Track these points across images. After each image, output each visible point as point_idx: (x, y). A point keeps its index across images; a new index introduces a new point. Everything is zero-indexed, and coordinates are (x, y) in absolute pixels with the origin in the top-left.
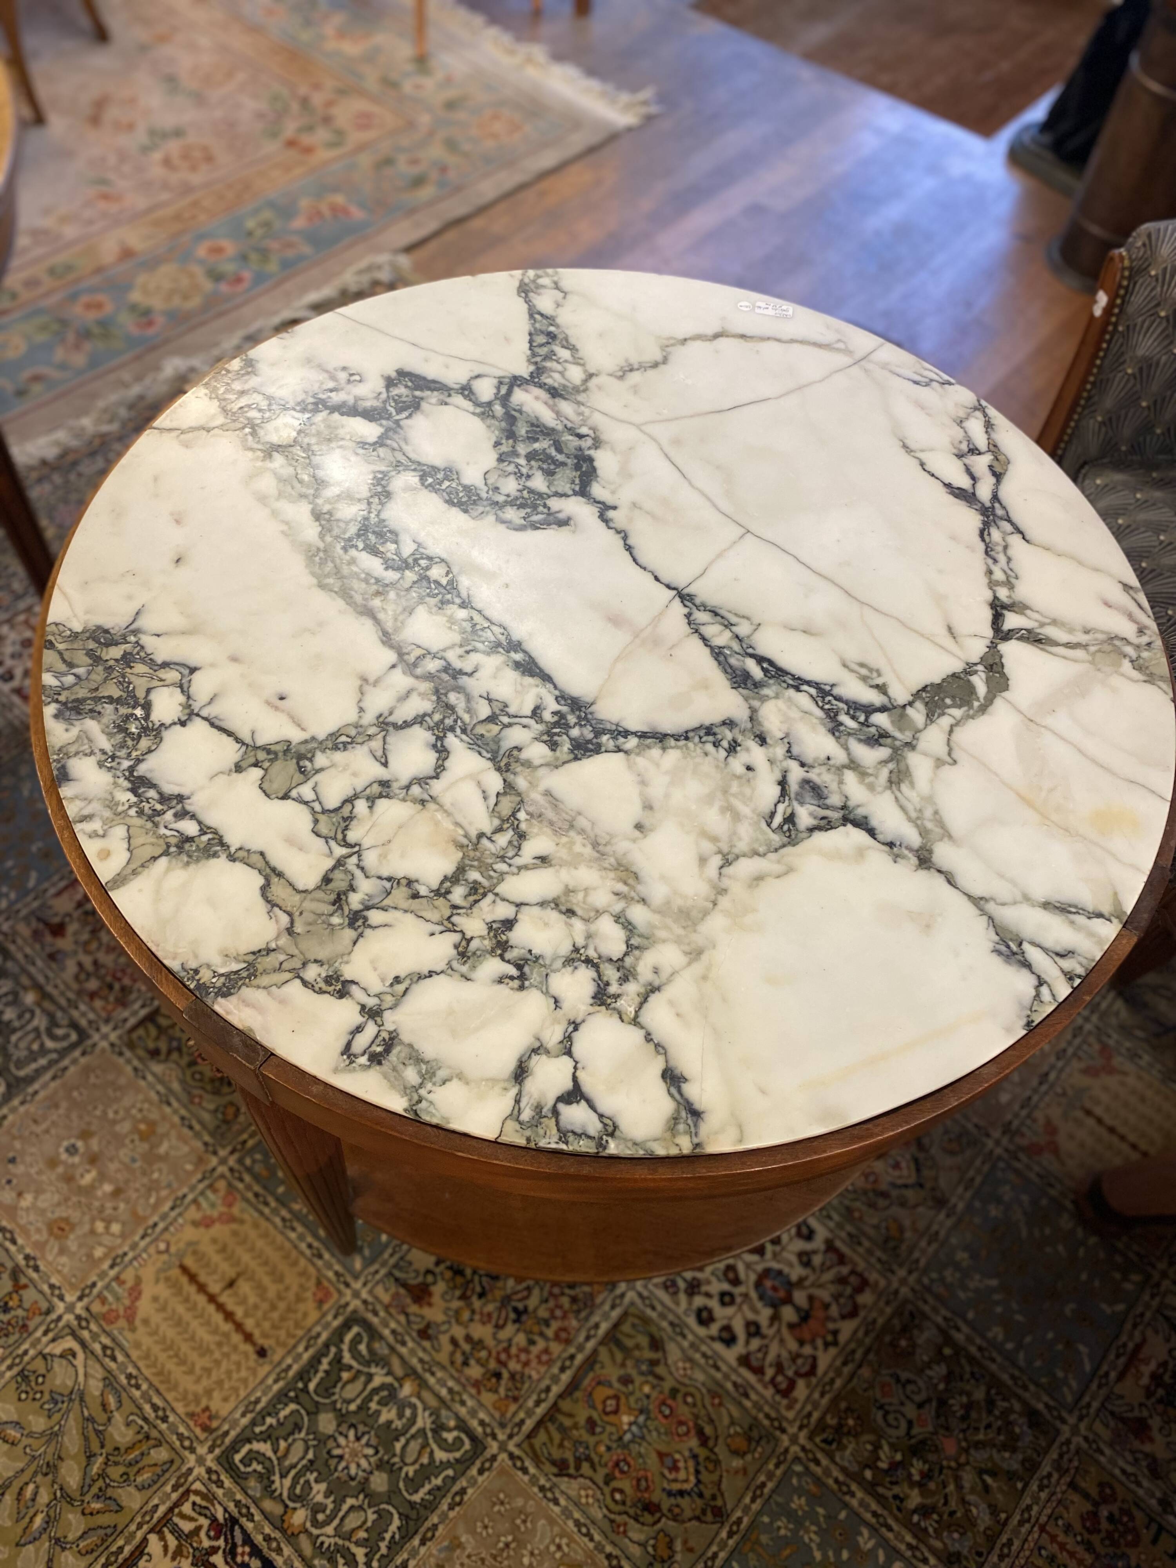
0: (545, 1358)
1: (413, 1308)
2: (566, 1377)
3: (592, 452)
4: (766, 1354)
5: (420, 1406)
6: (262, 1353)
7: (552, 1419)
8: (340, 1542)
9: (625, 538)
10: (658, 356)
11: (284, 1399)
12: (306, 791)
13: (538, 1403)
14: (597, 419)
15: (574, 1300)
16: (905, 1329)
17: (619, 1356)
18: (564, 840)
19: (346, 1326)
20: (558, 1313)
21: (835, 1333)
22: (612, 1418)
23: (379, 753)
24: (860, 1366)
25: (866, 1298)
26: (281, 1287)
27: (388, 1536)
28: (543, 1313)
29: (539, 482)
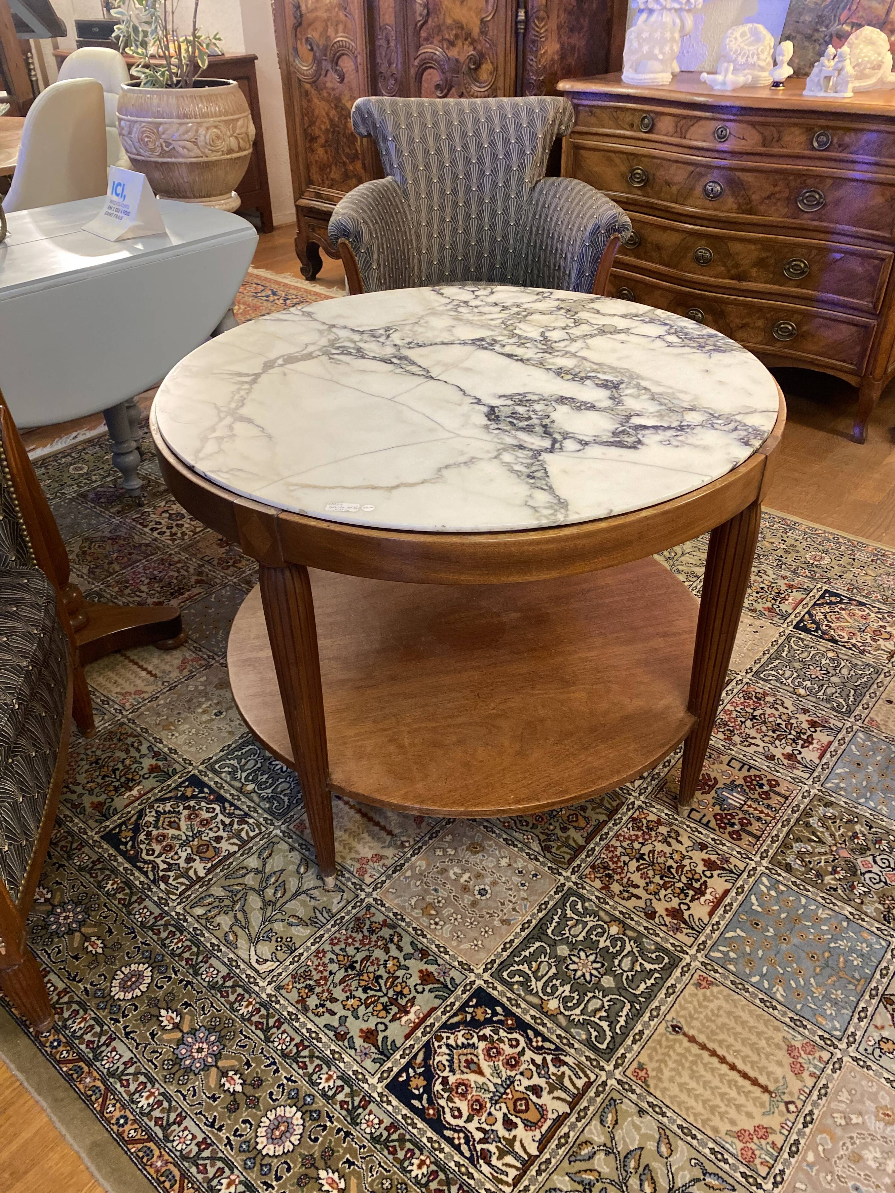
9: (464, 394)
10: (445, 472)
14: (487, 437)
29: (521, 410)
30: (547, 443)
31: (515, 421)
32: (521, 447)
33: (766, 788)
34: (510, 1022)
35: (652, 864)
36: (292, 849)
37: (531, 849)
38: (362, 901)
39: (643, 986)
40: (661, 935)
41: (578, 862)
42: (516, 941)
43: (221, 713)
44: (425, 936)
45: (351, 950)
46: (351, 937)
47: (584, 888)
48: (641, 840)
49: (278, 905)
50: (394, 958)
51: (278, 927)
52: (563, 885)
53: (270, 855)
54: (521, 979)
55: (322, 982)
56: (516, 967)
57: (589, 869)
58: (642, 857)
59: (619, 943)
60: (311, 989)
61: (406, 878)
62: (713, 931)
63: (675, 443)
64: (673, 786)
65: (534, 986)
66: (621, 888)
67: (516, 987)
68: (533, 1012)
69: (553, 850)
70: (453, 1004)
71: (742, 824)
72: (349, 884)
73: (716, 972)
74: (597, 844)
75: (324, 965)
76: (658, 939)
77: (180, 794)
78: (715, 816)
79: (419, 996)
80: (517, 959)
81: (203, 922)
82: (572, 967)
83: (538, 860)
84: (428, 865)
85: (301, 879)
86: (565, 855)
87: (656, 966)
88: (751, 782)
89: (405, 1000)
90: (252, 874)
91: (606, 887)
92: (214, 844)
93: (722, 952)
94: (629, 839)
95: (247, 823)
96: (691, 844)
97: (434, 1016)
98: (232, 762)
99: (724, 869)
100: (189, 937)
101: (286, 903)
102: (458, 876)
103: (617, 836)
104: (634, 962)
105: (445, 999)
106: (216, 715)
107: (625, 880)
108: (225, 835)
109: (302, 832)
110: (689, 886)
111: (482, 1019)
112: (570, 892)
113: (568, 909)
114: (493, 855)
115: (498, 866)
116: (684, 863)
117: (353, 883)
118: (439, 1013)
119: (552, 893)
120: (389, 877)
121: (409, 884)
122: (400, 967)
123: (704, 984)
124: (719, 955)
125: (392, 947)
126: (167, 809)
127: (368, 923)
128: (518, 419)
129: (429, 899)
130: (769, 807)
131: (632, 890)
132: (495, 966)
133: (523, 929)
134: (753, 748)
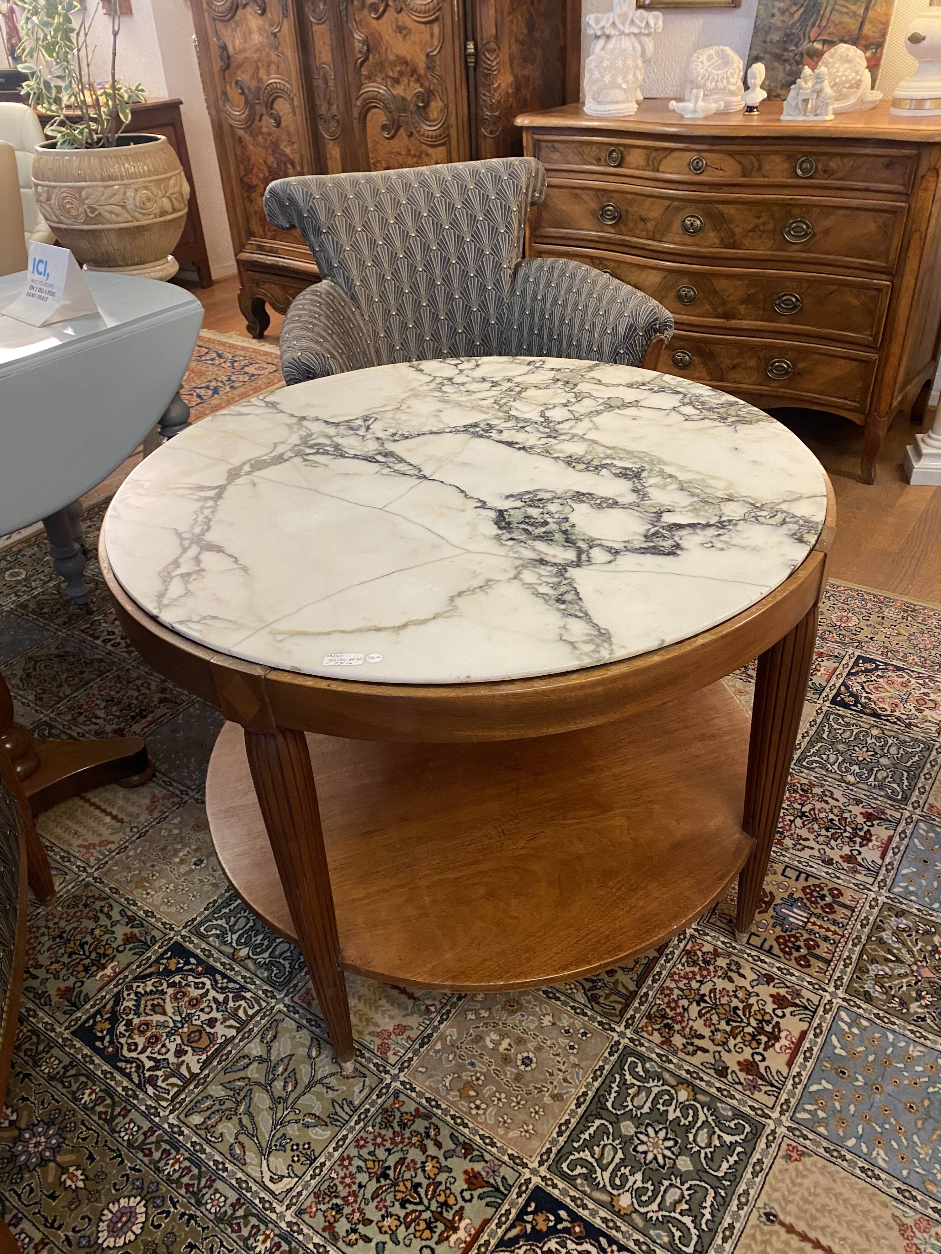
10: (458, 601)
14: (502, 551)
30: (571, 555)
31: (530, 528)
32: (542, 562)
33: (829, 899)
34: (577, 1229)
35: (715, 1007)
36: (300, 1027)
37: (576, 1001)
38: (388, 1086)
39: (725, 1166)
40: (738, 1096)
41: (632, 1013)
42: (572, 1120)
43: (202, 861)
44: (466, 1126)
45: (381, 1154)
46: (380, 1135)
47: (642, 1045)
48: (698, 978)
49: (290, 1101)
50: (433, 1158)
51: (293, 1130)
52: (618, 1043)
53: (275, 1037)
54: (584, 1170)
55: (351, 1199)
56: (577, 1156)
57: (645, 1020)
58: (702, 999)
59: (691, 1112)
60: (338, 1209)
61: (437, 1052)
62: (795, 1085)
63: (719, 545)
64: (724, 906)
65: (599, 1179)
66: (684, 1041)
67: (579, 1181)
68: (603, 1213)
69: (602, 1000)
70: (508, 1212)
71: (808, 947)
72: (371, 1065)
73: (806, 1138)
74: (650, 988)
75: (352, 1176)
76: (735, 1103)
77: (162, 967)
78: (777, 939)
79: (467, 1206)
80: (576, 1145)
81: (202, 1133)
82: (641, 1148)
83: (585, 1014)
84: (460, 1033)
85: (313, 1065)
86: (615, 1005)
87: (737, 1138)
88: (811, 894)
89: (452, 1212)
90: (255, 1064)
91: (667, 1041)
92: (208, 1029)
93: (809, 1112)
94: (685, 977)
95: (244, 998)
96: (756, 977)
97: (487, 1231)
98: (219, 922)
99: (796, 1005)
100: (187, 1155)
101: (299, 1098)
102: (497, 1044)
103: (671, 975)
104: (712, 1133)
105: (498, 1206)
106: (196, 864)
107: (687, 1030)
108: (219, 1016)
109: (309, 1004)
110: (760, 1030)
111: (545, 1229)
112: (628, 1052)
113: (627, 1073)
114: (534, 1014)
115: (540, 1027)
116: (750, 1001)
117: (376, 1065)
118: (493, 1226)
119: (606, 1055)
120: (417, 1052)
121: (440, 1058)
122: (440, 1169)
123: (795, 1155)
124: (807, 1116)
125: (429, 1143)
126: (148, 989)
127: (398, 1115)
128: (532, 525)
129: (465, 1076)
130: (835, 922)
131: (696, 1042)
132: (552, 1156)
133: (578, 1105)
134: (807, 853)
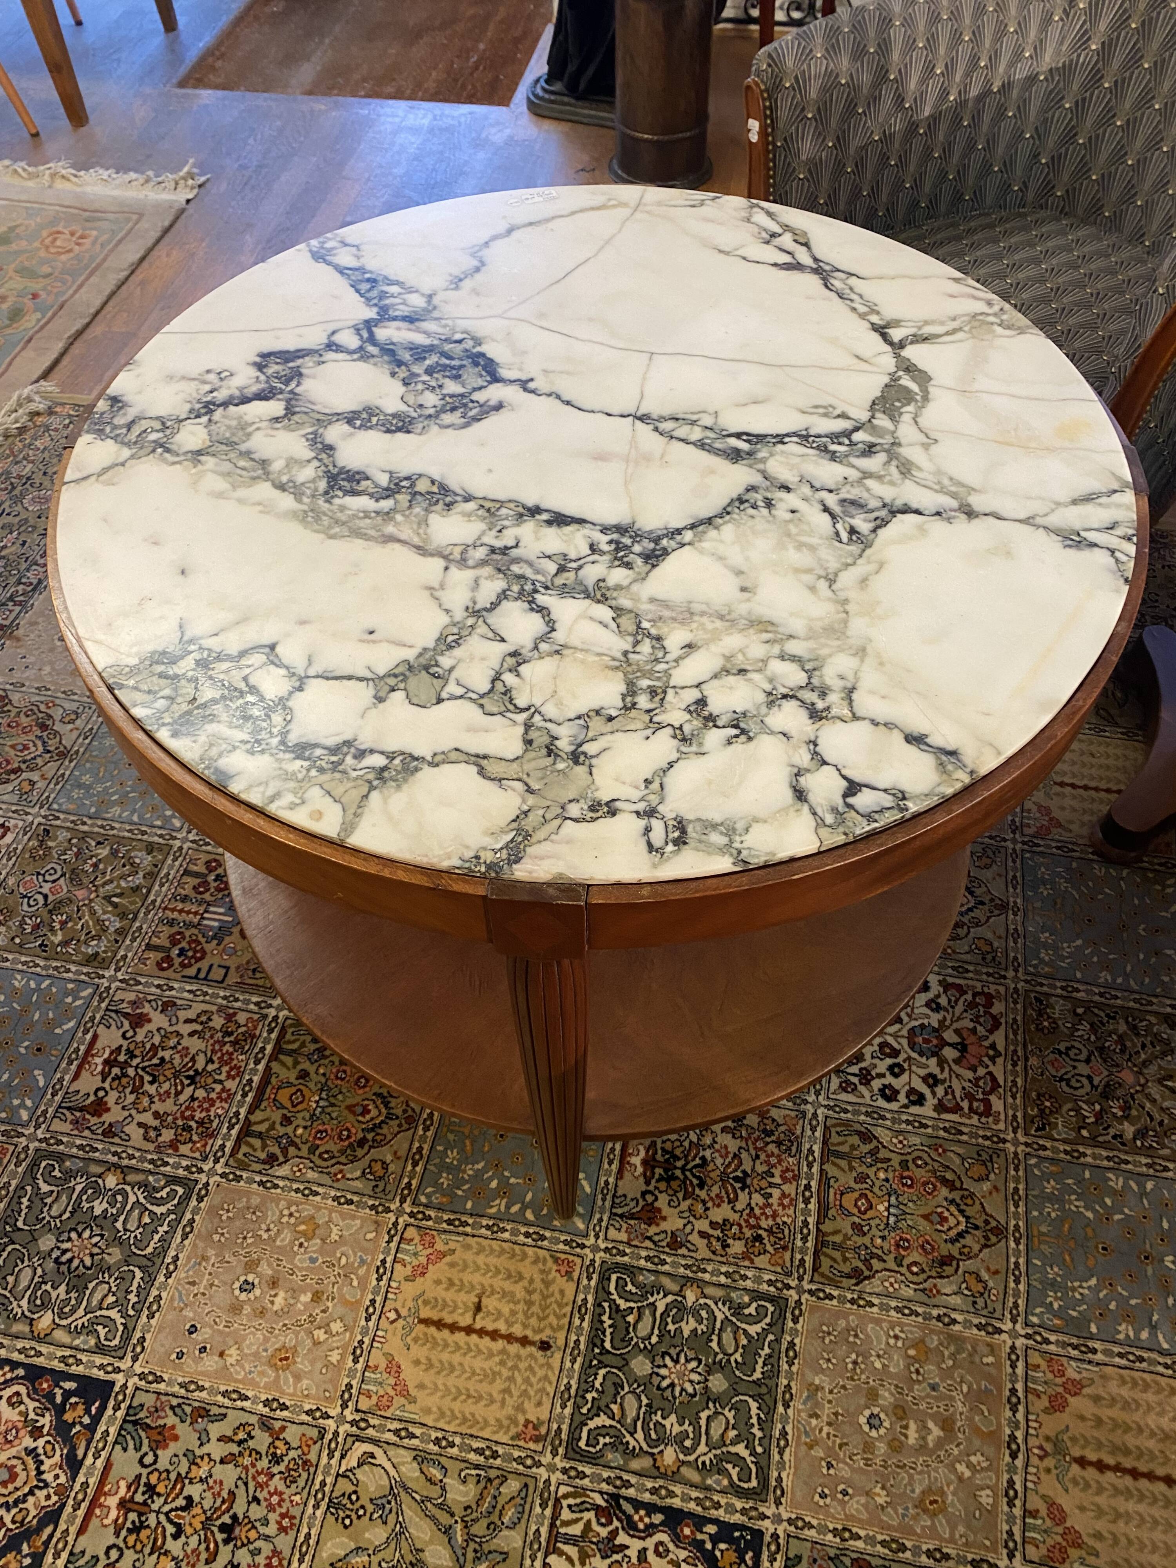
0: (786, 1202)
1: (653, 1230)
2: (813, 1206)
3: (478, 349)
4: (953, 1092)
5: (709, 1302)
6: (545, 1346)
7: (824, 1244)
8: (718, 1452)
9: (558, 397)
11: (593, 1371)
12: (452, 688)
13: (805, 1239)
14: (462, 324)
15: (779, 1143)
16: (1040, 1014)
17: (843, 1163)
18: (694, 626)
19: (604, 1278)
20: (773, 1160)
21: (993, 1046)
22: (870, 1213)
23: (491, 635)
24: (1027, 1059)
25: (998, 1008)
26: (525, 1283)
27: (754, 1420)
28: (761, 1168)
30: (382, 333)
31: (445, 361)
32: (410, 319)
33: (175, 952)
63: (212, 377)
88: (195, 952)
128: (445, 367)
130: (171, 923)
